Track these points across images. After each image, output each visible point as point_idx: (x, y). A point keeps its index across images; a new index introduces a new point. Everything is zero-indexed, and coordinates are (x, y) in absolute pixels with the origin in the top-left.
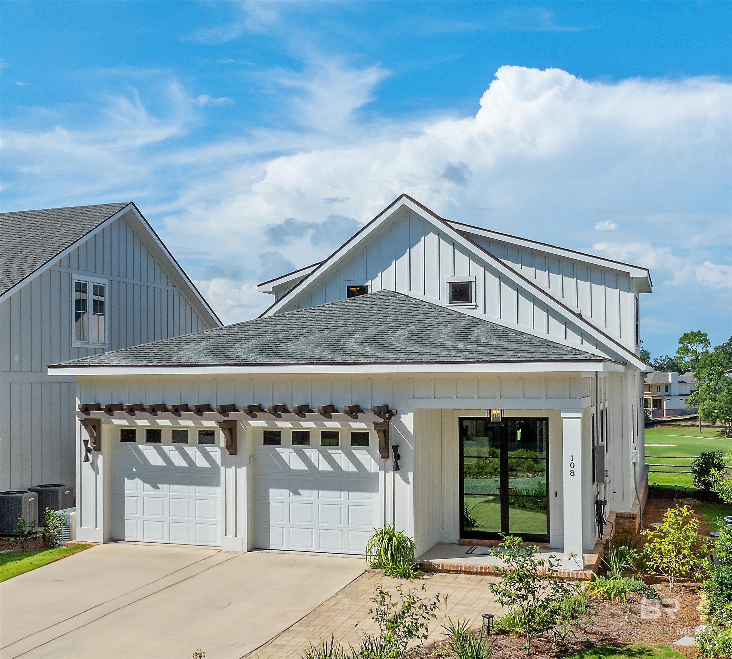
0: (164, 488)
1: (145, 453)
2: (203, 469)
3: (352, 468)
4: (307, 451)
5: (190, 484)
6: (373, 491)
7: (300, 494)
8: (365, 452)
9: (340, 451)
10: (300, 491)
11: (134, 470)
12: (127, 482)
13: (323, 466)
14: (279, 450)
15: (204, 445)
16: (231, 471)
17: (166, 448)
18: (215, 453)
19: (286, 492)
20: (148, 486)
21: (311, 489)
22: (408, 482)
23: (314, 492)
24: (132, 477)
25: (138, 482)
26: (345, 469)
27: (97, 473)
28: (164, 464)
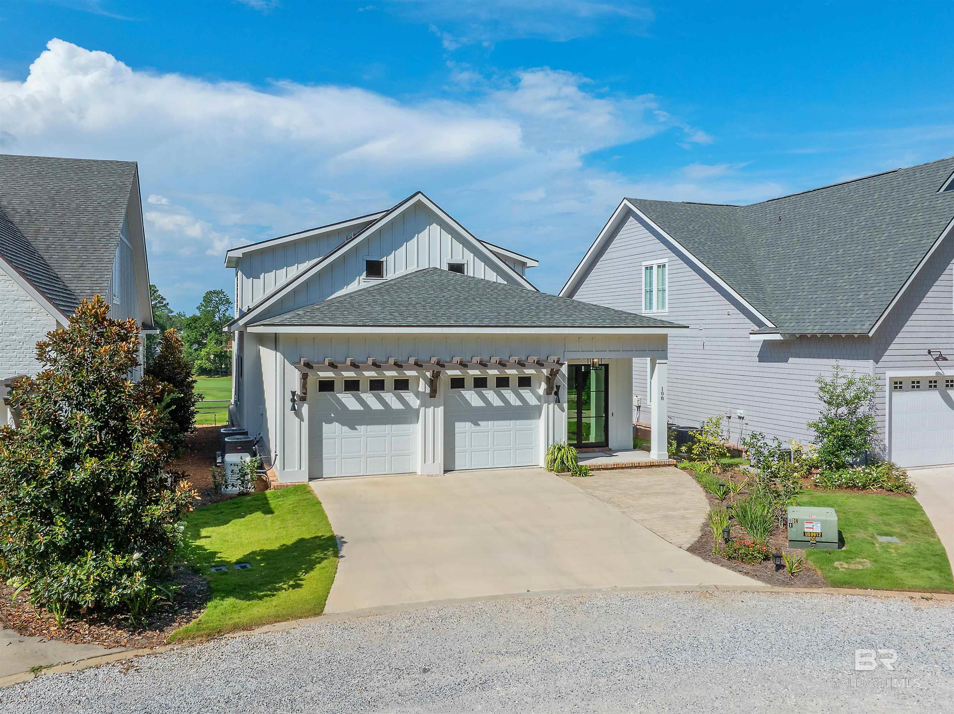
0: (362, 429)
1: (343, 400)
2: (399, 411)
3: (518, 403)
4: (485, 392)
5: (386, 424)
6: (533, 419)
7: (479, 425)
8: (528, 391)
9: (510, 391)
10: (479, 422)
11: (332, 415)
12: (325, 426)
13: (497, 402)
14: (463, 392)
15: (400, 391)
16: (430, 410)
17: (364, 396)
18: (408, 398)
19: (468, 424)
20: (346, 428)
21: (488, 420)
22: (563, 410)
23: (490, 423)
24: (330, 421)
25: (336, 425)
26: (513, 403)
27: (302, 420)
28: (362, 409)
